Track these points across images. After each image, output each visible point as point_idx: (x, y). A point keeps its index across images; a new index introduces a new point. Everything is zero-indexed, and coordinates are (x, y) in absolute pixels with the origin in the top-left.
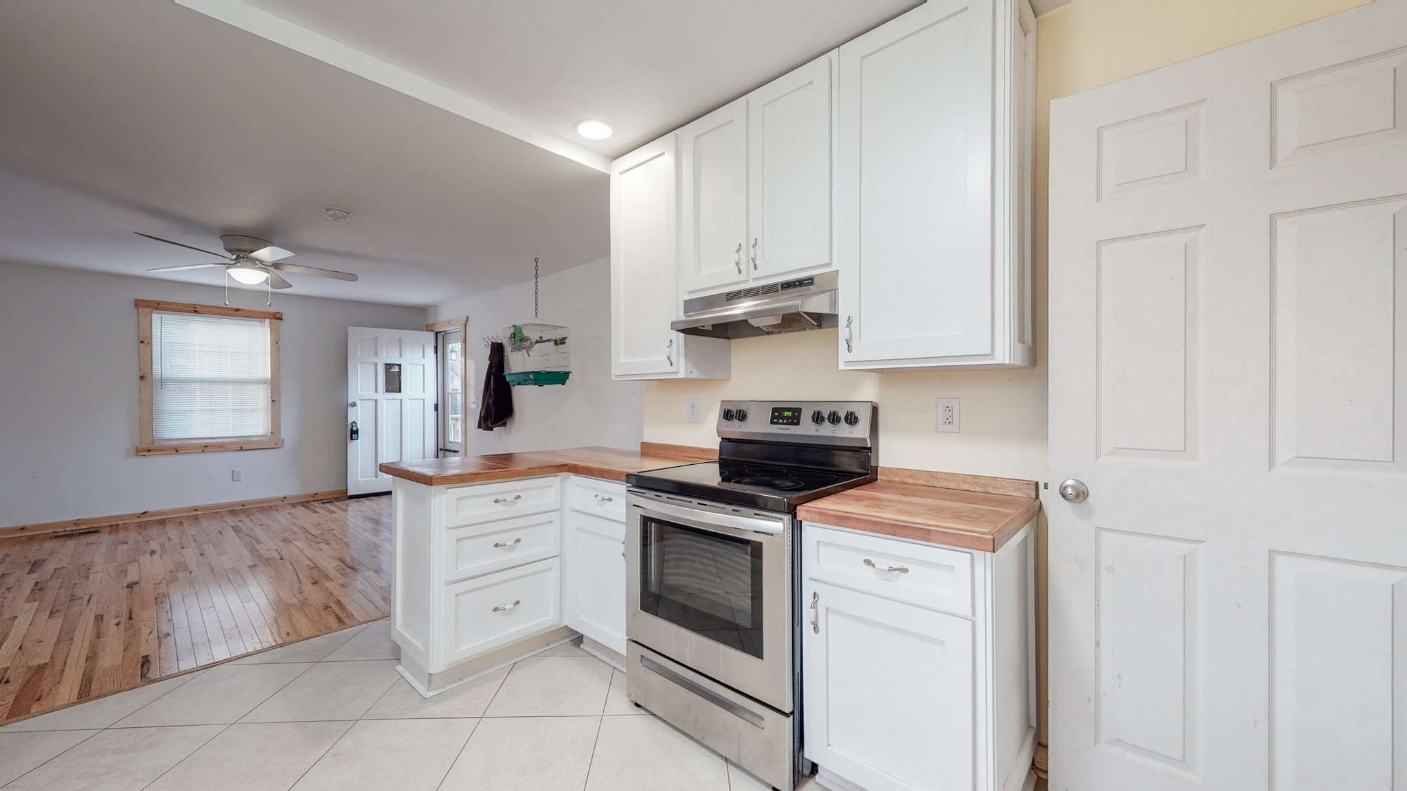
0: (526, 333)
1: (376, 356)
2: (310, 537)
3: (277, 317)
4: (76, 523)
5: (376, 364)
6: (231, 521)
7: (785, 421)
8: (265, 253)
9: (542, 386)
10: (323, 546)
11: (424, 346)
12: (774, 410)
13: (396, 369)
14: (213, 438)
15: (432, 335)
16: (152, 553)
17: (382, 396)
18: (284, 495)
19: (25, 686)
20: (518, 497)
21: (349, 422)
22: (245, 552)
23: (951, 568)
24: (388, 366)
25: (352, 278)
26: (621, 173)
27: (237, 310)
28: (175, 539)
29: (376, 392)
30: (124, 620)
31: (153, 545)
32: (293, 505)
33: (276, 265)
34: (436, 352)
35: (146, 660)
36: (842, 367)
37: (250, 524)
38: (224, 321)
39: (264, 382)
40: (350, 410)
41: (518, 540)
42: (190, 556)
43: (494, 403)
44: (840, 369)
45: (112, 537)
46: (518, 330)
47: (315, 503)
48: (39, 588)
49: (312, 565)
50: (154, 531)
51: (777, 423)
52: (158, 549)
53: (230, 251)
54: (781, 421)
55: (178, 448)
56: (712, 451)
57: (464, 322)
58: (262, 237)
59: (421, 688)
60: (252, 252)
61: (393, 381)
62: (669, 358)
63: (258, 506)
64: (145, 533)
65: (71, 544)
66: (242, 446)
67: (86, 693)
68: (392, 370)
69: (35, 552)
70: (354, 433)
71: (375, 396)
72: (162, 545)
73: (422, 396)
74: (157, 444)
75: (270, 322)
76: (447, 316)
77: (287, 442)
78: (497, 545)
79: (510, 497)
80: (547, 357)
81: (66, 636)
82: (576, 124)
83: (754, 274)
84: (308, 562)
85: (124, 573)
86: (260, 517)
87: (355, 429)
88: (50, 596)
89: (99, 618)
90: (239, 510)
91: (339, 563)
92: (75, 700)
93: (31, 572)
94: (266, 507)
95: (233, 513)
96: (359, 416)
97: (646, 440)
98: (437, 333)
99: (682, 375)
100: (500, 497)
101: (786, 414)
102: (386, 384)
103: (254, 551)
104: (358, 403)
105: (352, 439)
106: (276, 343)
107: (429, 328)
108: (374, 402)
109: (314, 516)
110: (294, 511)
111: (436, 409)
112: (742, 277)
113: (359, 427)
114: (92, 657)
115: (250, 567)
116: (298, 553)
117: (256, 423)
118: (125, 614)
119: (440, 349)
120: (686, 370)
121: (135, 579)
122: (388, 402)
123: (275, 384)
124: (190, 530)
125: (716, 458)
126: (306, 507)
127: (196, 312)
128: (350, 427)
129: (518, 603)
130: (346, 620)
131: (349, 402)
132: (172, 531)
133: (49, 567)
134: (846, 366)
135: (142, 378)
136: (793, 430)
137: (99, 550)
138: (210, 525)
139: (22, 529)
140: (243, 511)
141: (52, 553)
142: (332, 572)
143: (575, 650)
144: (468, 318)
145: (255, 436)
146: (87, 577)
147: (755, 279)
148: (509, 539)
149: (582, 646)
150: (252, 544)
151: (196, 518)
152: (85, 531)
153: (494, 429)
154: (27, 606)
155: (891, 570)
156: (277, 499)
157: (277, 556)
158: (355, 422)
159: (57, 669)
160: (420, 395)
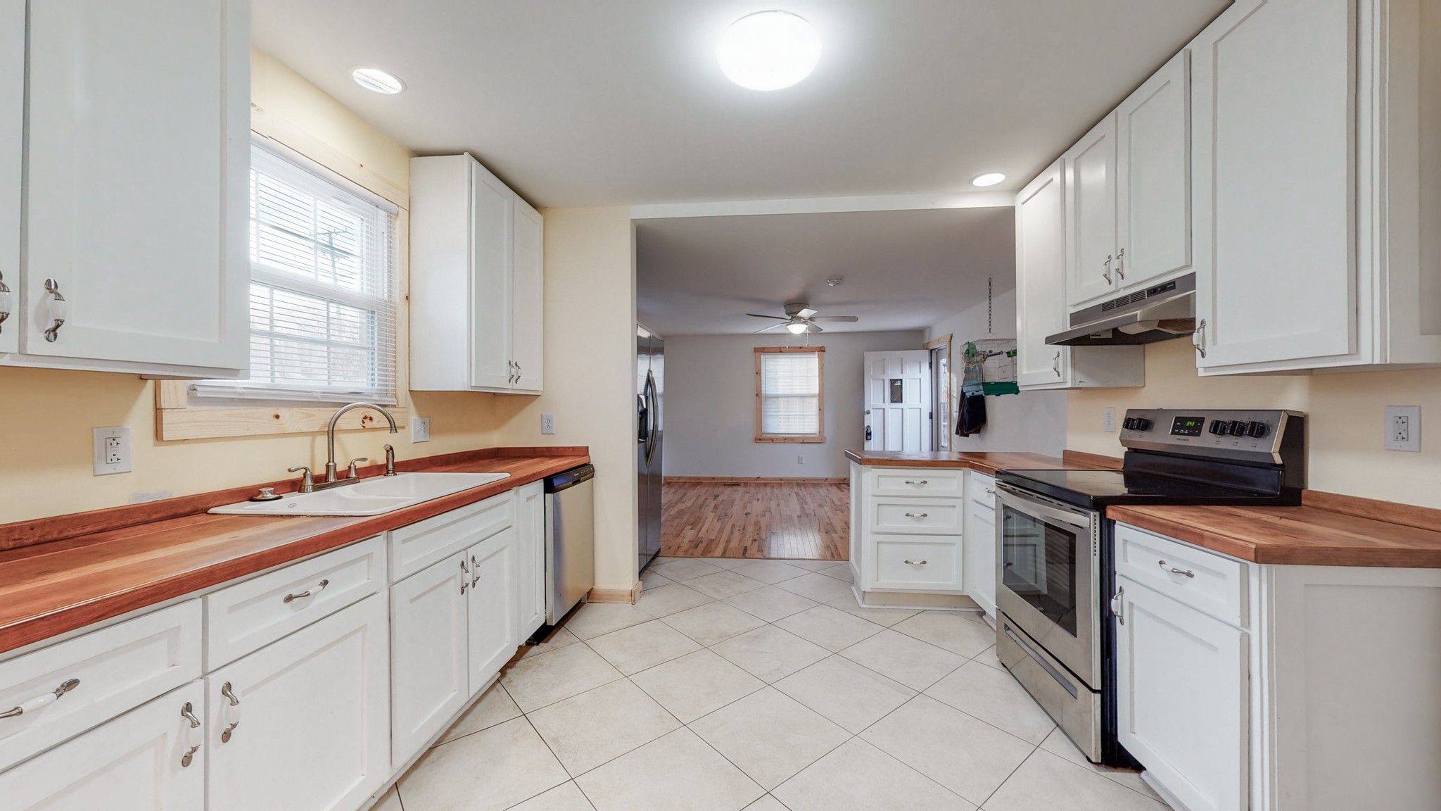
0: (978, 348)
1: (884, 373)
2: (833, 506)
3: (822, 350)
4: (732, 478)
5: (884, 380)
6: (797, 489)
7: (1186, 432)
8: (804, 313)
9: (999, 395)
10: (839, 512)
11: (920, 362)
12: (1178, 419)
13: (899, 384)
14: (788, 434)
15: (927, 352)
16: (758, 500)
17: (889, 406)
18: (826, 477)
19: (707, 545)
20: (925, 482)
21: (866, 426)
22: (798, 508)
23: (1221, 575)
24: (893, 381)
25: (855, 319)
26: (1023, 203)
27: (801, 348)
28: (769, 494)
29: (884, 402)
30: (741, 529)
31: (759, 496)
32: (831, 485)
33: (811, 319)
34: (931, 367)
35: (746, 549)
36: (1201, 373)
37: (805, 493)
38: (794, 356)
39: (812, 396)
40: (866, 416)
41: (925, 515)
42: (773, 504)
43: (967, 411)
44: (1199, 375)
45: (744, 489)
46: (971, 347)
47: (844, 486)
48: (716, 507)
49: (829, 522)
50: (762, 489)
51: (1178, 434)
52: (761, 498)
53: (788, 314)
54: (1182, 431)
55: (773, 439)
56: (1116, 461)
57: (949, 340)
58: (802, 303)
59: (859, 601)
60: (798, 313)
61: (896, 393)
62: (1055, 369)
63: (813, 482)
64: (757, 489)
65: (729, 489)
66: (804, 440)
67: (723, 556)
68: (896, 384)
69: (717, 491)
70: (869, 434)
71: (883, 406)
72: (763, 497)
73: (919, 405)
74: (764, 436)
75: (818, 355)
76: (938, 336)
77: (828, 439)
78: (907, 515)
79: (917, 481)
80: (1004, 368)
81: (721, 531)
82: (971, 181)
83: (1122, 283)
84: (827, 520)
85: (745, 507)
86: (811, 490)
87: (869, 431)
88: (719, 511)
89: (733, 526)
90: (802, 483)
91: (844, 524)
92: (720, 555)
93: (714, 499)
94: (815, 483)
95: (799, 485)
96: (872, 421)
97: (1069, 448)
98: (931, 351)
99: (1069, 385)
100: (910, 480)
101: (1189, 423)
102: (891, 396)
103: (802, 508)
104: (872, 411)
105: (867, 439)
106: (821, 368)
107: (925, 347)
108: (882, 411)
109: (841, 493)
110: (830, 488)
111: (931, 417)
112: (1112, 288)
113: (872, 430)
114: (728, 541)
115: (798, 516)
116: (824, 514)
117: (810, 425)
118: (742, 526)
119: (933, 365)
120: (1074, 378)
121: (749, 511)
122: (892, 410)
123: (821, 396)
124: (776, 491)
125: (1121, 467)
126: (838, 487)
127: (781, 352)
128: (866, 430)
129: (924, 563)
130: (836, 557)
131: (866, 410)
132: (768, 490)
133: (721, 498)
134: (1205, 372)
135: (757, 395)
136: (1192, 441)
137: (738, 494)
138: (786, 490)
139: (713, 478)
140: (804, 485)
141: (722, 492)
142: (838, 529)
143: (978, 619)
144: (952, 335)
145: (811, 434)
146: (732, 506)
147: (1125, 288)
148: (918, 512)
149: (984, 617)
150: (803, 502)
151: (781, 485)
152: (734, 484)
153: (970, 435)
154: (711, 514)
155: (1176, 572)
156: (821, 480)
157: (813, 514)
158: (869, 426)
159: (717, 543)
160: (918, 405)
